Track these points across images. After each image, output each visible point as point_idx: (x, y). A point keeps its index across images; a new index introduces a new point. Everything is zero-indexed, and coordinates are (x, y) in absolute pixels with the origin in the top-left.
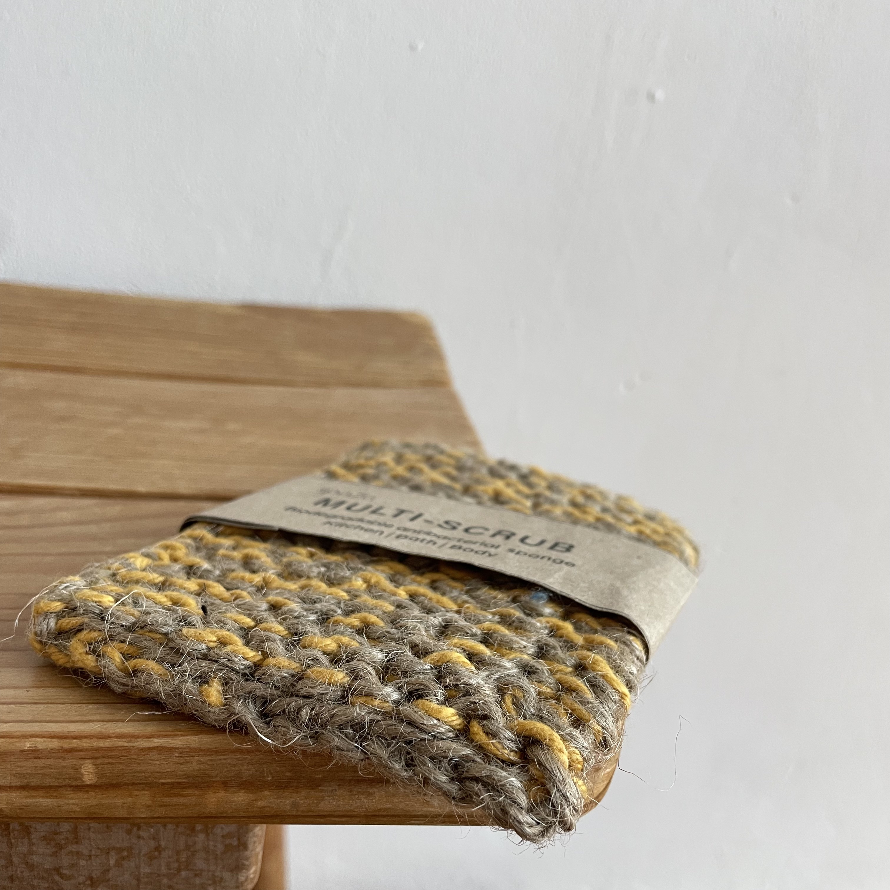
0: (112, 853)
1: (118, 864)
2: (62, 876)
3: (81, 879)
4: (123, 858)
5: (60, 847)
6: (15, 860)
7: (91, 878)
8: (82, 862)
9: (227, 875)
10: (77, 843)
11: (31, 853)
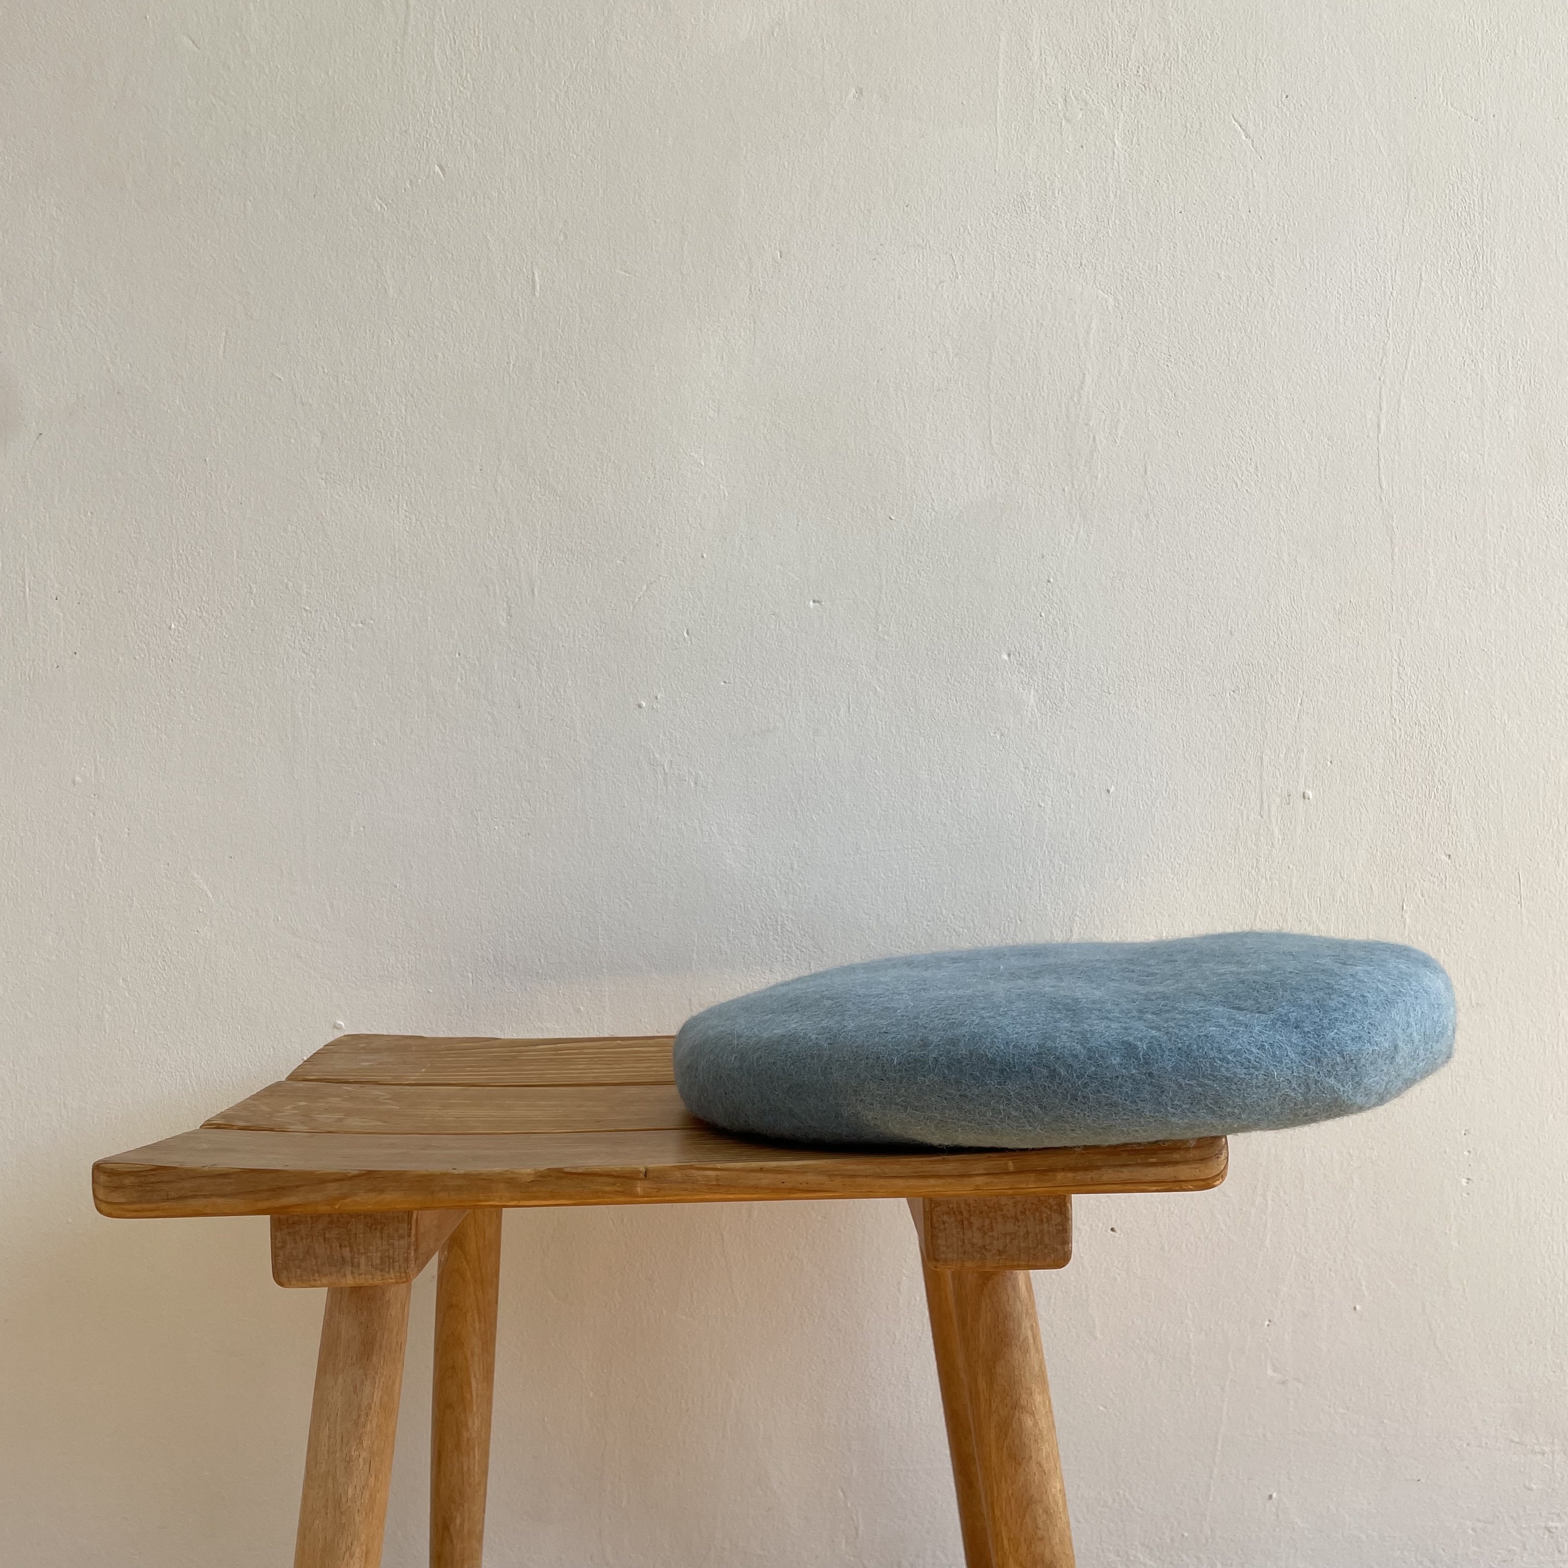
0: (1008, 1236)
1: (1011, 1242)
2: (986, 1249)
3: (995, 1252)
4: (1013, 1239)
5: (985, 1233)
6: (966, 1242)
7: (999, 1251)
8: (995, 1242)
9: (1059, 1247)
10: (992, 1231)
11: (973, 1237)
